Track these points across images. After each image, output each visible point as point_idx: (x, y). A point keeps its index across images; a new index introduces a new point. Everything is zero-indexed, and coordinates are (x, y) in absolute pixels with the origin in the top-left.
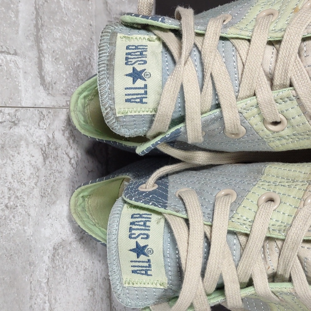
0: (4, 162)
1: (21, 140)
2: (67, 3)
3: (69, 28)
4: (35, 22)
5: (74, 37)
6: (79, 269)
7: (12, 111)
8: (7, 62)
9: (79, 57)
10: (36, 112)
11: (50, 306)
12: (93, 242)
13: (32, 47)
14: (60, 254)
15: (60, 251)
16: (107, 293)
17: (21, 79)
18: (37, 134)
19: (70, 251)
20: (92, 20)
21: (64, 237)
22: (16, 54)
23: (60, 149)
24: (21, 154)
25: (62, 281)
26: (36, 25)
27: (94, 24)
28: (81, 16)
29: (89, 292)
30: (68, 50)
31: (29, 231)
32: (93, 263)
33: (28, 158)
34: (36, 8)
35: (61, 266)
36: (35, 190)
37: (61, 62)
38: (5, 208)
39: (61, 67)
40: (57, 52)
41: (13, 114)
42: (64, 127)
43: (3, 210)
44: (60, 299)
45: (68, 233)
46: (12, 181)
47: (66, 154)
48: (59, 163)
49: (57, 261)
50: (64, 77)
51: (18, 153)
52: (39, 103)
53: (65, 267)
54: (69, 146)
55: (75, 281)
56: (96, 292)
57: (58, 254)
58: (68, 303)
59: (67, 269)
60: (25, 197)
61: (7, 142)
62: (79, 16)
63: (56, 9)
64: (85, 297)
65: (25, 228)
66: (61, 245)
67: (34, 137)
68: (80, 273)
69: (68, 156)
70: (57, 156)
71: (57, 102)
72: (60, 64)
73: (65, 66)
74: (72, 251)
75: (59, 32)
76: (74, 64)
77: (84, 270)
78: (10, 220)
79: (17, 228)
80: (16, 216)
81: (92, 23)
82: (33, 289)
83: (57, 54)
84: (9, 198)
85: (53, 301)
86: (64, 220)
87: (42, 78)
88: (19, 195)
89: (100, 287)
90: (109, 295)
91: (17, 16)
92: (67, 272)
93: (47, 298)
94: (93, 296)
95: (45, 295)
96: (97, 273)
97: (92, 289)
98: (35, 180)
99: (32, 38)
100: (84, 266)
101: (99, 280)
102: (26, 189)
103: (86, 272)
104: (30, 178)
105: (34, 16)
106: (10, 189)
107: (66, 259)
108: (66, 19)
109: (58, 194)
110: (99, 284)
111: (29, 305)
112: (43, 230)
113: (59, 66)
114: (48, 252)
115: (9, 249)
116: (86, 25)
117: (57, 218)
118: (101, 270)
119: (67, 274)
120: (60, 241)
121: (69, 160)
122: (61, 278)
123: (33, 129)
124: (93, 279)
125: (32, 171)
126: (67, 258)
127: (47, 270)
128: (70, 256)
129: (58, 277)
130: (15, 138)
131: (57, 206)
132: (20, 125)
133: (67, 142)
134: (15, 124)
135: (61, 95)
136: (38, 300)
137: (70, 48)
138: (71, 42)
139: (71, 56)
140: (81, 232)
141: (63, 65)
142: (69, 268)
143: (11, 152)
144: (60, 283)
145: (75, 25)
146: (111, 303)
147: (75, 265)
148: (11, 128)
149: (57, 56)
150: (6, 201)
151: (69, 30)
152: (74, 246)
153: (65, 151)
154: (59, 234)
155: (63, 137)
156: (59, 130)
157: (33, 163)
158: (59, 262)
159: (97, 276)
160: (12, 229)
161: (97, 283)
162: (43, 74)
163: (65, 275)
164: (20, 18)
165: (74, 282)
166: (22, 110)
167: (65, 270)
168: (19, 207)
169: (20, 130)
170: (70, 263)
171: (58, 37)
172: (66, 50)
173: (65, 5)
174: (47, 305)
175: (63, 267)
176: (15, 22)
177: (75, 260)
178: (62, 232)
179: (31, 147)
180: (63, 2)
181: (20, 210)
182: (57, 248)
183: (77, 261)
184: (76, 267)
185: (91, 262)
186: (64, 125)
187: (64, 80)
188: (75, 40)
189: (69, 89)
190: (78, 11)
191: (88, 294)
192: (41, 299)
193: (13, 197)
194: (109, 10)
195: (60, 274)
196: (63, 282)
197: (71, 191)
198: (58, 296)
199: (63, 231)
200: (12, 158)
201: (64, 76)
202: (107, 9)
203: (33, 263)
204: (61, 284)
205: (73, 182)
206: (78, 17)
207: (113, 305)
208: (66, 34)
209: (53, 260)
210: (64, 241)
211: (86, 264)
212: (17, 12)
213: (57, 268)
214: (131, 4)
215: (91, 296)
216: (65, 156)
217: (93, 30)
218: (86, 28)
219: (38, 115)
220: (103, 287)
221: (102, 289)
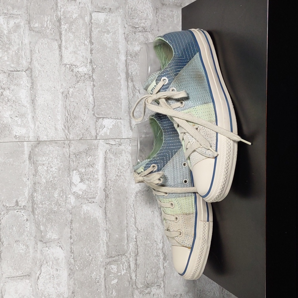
0: (116, 159)
1: (123, 151)
4: (128, 106)
7: (119, 140)
8: (117, 122)
9: (147, 118)
10: (129, 140)
11: (135, 215)
13: (127, 115)
17: (123, 128)
18: (129, 149)
19: (143, 195)
22: (121, 119)
24: (123, 156)
26: (129, 107)
29: (152, 212)
31: (126, 185)
33: (126, 158)
34: (129, 101)
36: (128, 170)
38: (117, 176)
41: (119, 141)
43: (116, 177)
46: (119, 166)
49: (138, 198)
51: (122, 156)
52: (129, 137)
56: (155, 213)
57: (138, 195)
58: (142, 215)
60: (125, 173)
61: (117, 152)
64: (150, 214)
65: (124, 184)
66: (139, 192)
67: (128, 150)
78: (119, 180)
79: (121, 184)
80: (121, 179)
82: (127, 208)
84: (118, 172)
85: (136, 213)
87: (131, 127)
88: (122, 171)
91: (121, 105)
93: (133, 212)
95: (132, 211)
98: (128, 166)
99: (127, 112)
102: (125, 169)
104: (126, 165)
105: (128, 104)
106: (118, 169)
111: (126, 213)
112: (131, 185)
114: (133, 194)
115: (118, 191)
120: (139, 190)
123: (127, 147)
125: (127, 162)
127: (133, 201)
129: (138, 205)
130: (120, 150)
132: (122, 145)
134: (120, 145)
136: (130, 212)
143: (119, 155)
144: (139, 207)
148: (119, 146)
150: (117, 173)
152: (145, 193)
154: (138, 188)
157: (127, 159)
160: (119, 184)
162: (131, 125)
163: (141, 204)
164: (122, 105)
166: (123, 140)
168: (122, 176)
169: (122, 147)
171: (138, 110)
174: (133, 214)
176: (120, 107)
179: (127, 153)
181: (122, 177)
182: (137, 193)
192: (131, 212)
193: (119, 172)
195: (139, 203)
198: (138, 212)
200: (119, 158)
203: (128, 198)
209: (136, 198)
212: (122, 103)
215: (153, 214)
219: (129, 141)
220: (158, 211)
221: (158, 212)
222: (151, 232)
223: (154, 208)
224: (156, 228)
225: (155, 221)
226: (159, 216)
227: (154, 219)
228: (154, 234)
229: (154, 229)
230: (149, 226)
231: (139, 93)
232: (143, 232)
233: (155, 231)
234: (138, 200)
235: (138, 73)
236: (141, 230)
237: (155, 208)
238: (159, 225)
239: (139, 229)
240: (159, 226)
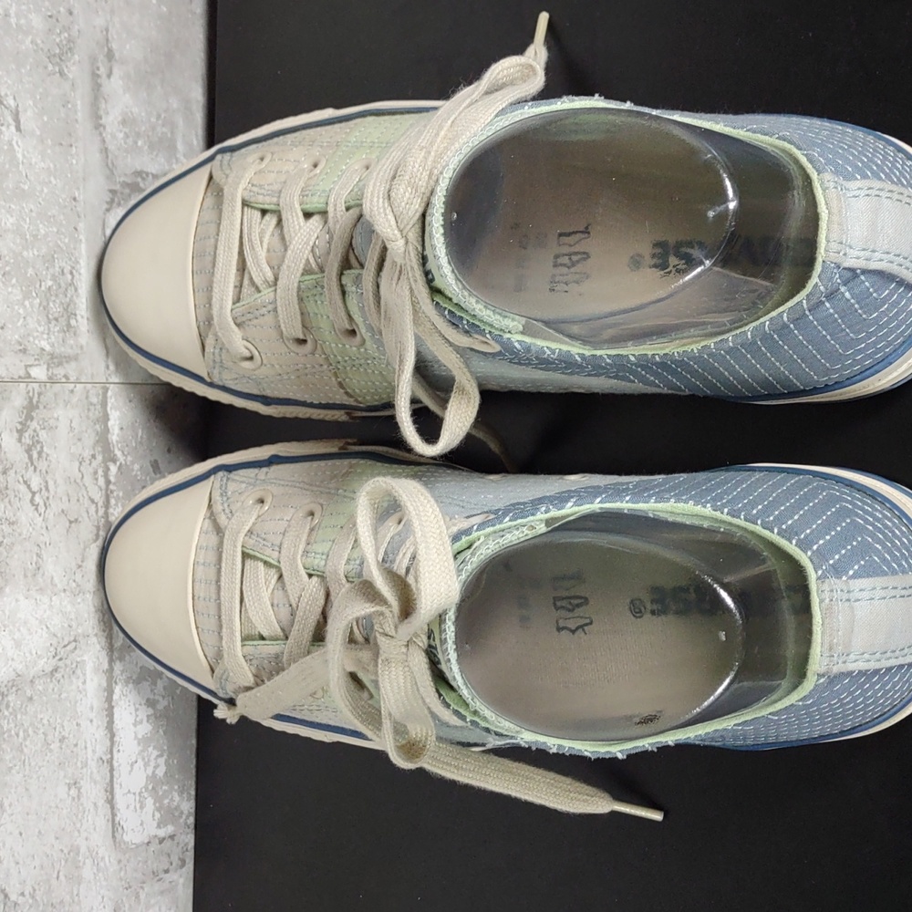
2: (28, 152)
3: (32, 207)
5: (41, 226)
6: (50, 738)
9: (51, 270)
12: (78, 678)
14: (12, 705)
15: (10, 698)
16: (106, 791)
19: (31, 699)
20: (78, 189)
21: (20, 667)
23: (12, 473)
25: (15, 766)
27: (82, 197)
28: (55, 178)
29: (69, 789)
30: (27, 254)
32: (78, 724)
35: (13, 732)
37: (14, 281)
39: (14, 291)
40: (7, 258)
42: (20, 423)
44: (10, 805)
45: (28, 659)
47: (25, 482)
48: (10, 502)
49: (6, 721)
50: (19, 313)
53: (21, 734)
54: (29, 465)
55: (40, 764)
56: (83, 790)
58: (28, 814)
59: (25, 739)
62: (52, 179)
63: (7, 166)
64: (61, 800)
66: (13, 686)
68: (52, 747)
69: (29, 487)
70: (7, 488)
71: (8, 369)
72: (13, 286)
73: (22, 289)
74: (35, 698)
75: (12, 216)
76: (40, 286)
77: (60, 741)
81: (77, 194)
83: (7, 263)
86: (19, 630)
89: (91, 778)
90: (110, 797)
92: (26, 746)
94: (76, 800)
96: (86, 748)
97: (75, 783)
100: (60, 733)
101: (89, 762)
103: (63, 747)
107: (24, 717)
108: (26, 187)
109: (7, 571)
110: (89, 771)
113: (10, 290)
116: (64, 200)
117: (5, 626)
118: (94, 741)
119: (25, 750)
120: (13, 675)
121: (30, 495)
122: (14, 757)
124: (77, 760)
126: (26, 713)
128: (31, 709)
129: (8, 757)
131: (5, 599)
133: (26, 455)
135: (16, 352)
137: (32, 249)
138: (35, 236)
139: (33, 267)
140: (54, 657)
141: (19, 288)
142: (29, 736)
144: (10, 769)
145: (43, 200)
146: (114, 815)
147: (42, 731)
149: (7, 269)
151: (31, 211)
152: (41, 688)
153: (22, 476)
154: (10, 662)
155: (19, 445)
156: (11, 430)
158: (8, 723)
159: (86, 753)
161: (85, 770)
163: (22, 751)
165: (40, 768)
167: (20, 740)
170: (32, 724)
171: (9, 225)
172: (25, 253)
173: (24, 156)
175: (17, 735)
177: (41, 719)
178: (15, 657)
180: (20, 150)
182: (6, 693)
183: (45, 721)
184: (43, 733)
185: (75, 723)
186: (20, 420)
187: (22, 320)
188: (42, 232)
189: (31, 339)
190: (49, 168)
191: (69, 795)
194: (110, 165)
195: (11, 750)
196: (17, 767)
197: (34, 564)
198: (7, 798)
199: (18, 655)
201: (21, 311)
202: (107, 165)
204: (14, 771)
205: (38, 545)
206: (50, 182)
207: (117, 819)
208: (25, 221)
210: (19, 676)
211: (63, 727)
213: (6, 735)
214: (155, 153)
215: (73, 799)
216: (23, 488)
217: (79, 209)
218: (65, 207)
220: (98, 778)
221: (95, 783)
222: (68, 898)
223: (79, 764)
224: (87, 872)
225: (84, 835)
226: (101, 802)
227: (78, 825)
228: (79, 903)
229: (79, 881)
230: (57, 867)
231: (18, 129)
232: (31, 906)
233: (82, 886)
234: (9, 731)
235: (12, 11)
236: (21, 900)
237: (86, 766)
238: (102, 851)
239: (13, 897)
240: (103, 858)
